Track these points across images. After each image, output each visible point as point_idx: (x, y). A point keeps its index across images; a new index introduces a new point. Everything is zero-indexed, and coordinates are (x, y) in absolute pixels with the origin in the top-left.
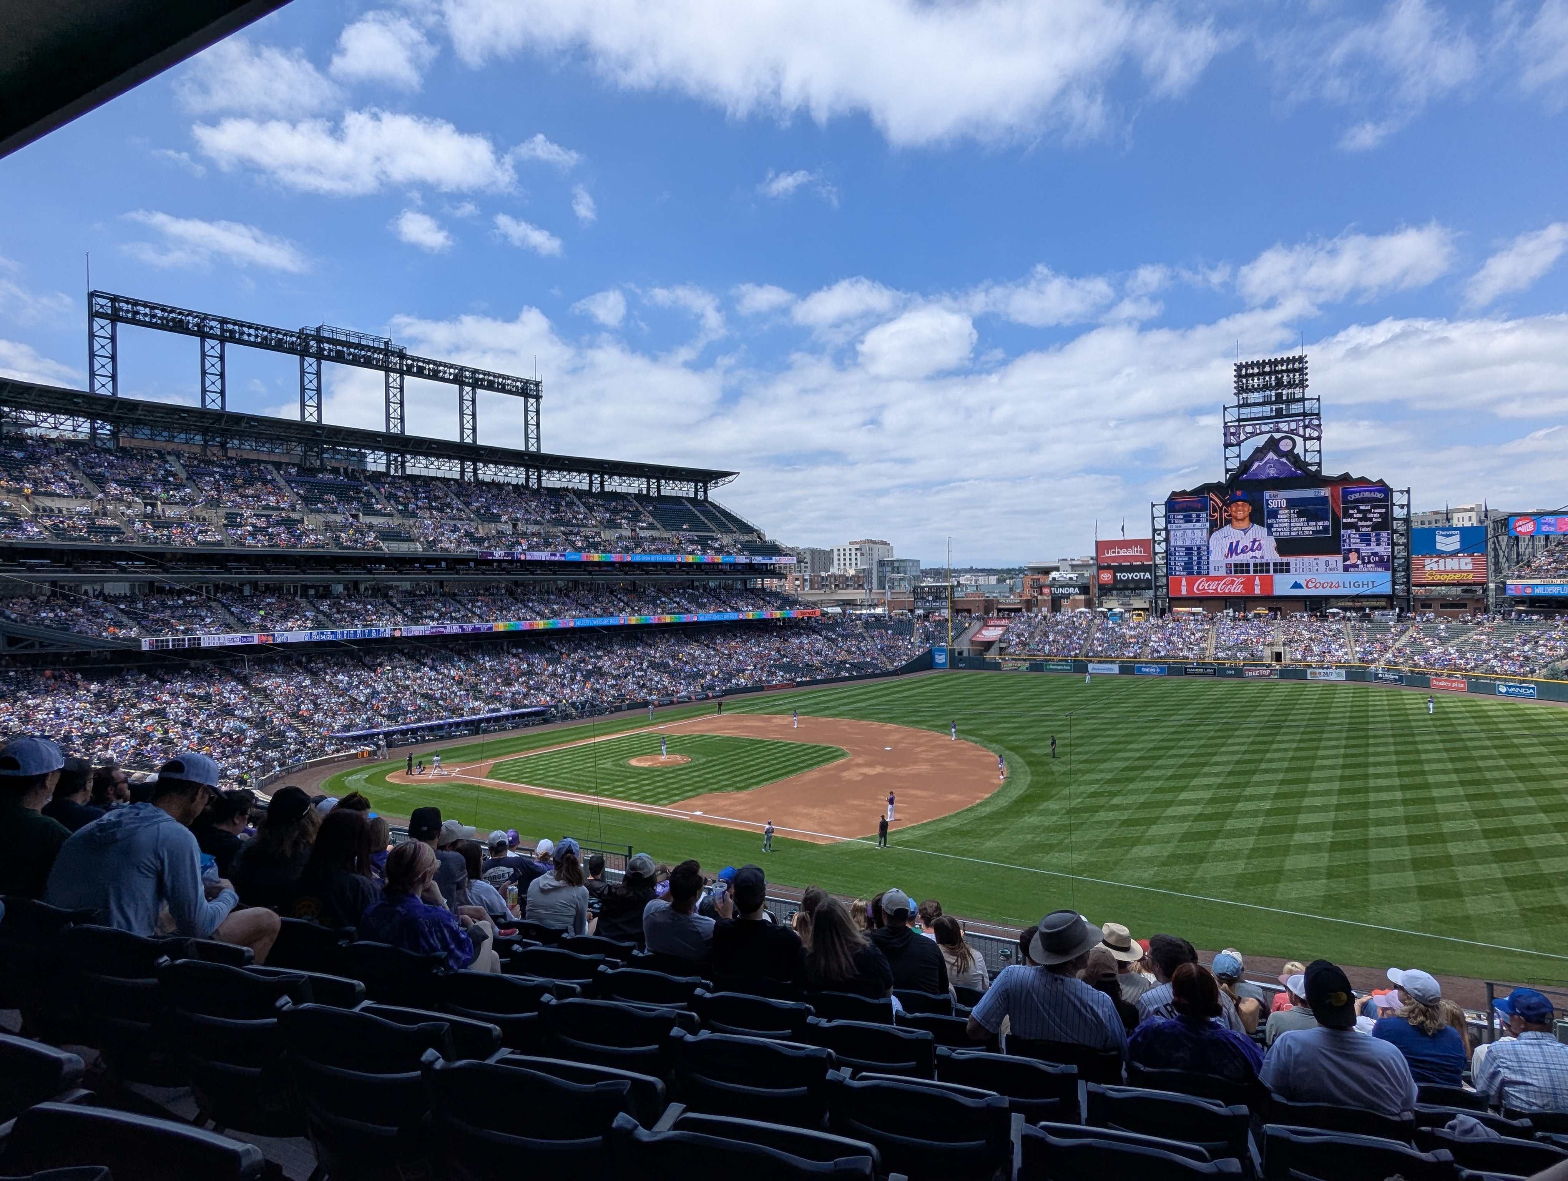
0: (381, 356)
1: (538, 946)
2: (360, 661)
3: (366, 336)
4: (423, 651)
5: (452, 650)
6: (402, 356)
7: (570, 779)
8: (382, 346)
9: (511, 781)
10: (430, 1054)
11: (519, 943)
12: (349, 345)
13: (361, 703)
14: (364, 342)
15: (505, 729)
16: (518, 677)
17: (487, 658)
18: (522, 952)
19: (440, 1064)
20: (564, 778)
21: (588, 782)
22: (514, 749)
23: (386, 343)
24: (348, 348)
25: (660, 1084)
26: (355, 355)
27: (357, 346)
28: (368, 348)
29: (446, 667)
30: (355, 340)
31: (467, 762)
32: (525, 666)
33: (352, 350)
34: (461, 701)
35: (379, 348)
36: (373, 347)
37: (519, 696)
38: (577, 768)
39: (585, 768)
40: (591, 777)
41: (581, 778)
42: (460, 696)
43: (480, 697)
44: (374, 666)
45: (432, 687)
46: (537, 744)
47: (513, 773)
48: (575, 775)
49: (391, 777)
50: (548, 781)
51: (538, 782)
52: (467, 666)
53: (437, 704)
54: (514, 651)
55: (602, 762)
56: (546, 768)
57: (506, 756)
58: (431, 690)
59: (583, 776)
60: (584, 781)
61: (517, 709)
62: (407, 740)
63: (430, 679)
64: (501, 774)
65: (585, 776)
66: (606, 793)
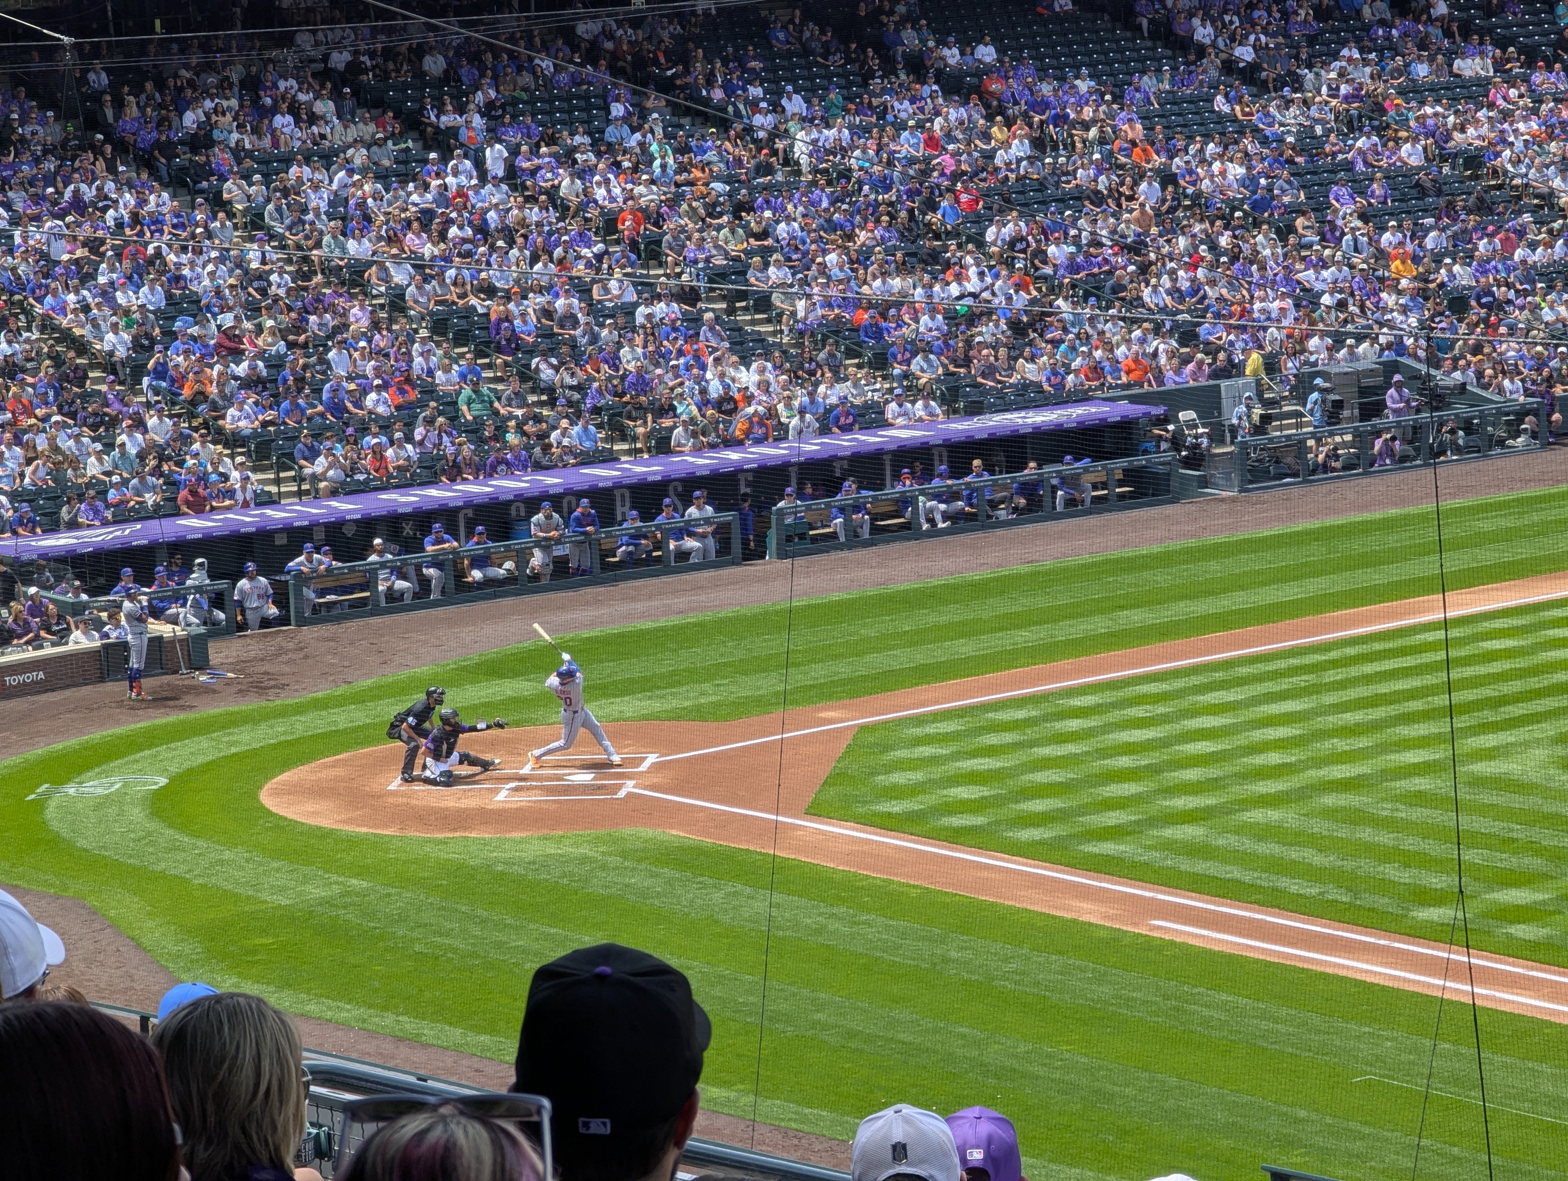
2: (94, 122)
4: (435, 64)
5: (592, 55)
7: (1299, 838)
9: (955, 837)
13: (109, 365)
15: (909, 531)
16: (981, 221)
17: (795, 104)
20: (1263, 833)
21: (1408, 860)
22: (965, 648)
29: (567, 158)
31: (699, 714)
32: (1019, 148)
34: (659, 357)
37: (985, 332)
38: (1340, 772)
39: (1388, 774)
40: (1427, 831)
41: (1366, 834)
42: (653, 330)
43: (760, 340)
44: (168, 149)
45: (493, 275)
46: (1100, 624)
47: (963, 792)
48: (1329, 813)
49: (295, 791)
50: (1169, 846)
51: (1109, 848)
52: (682, 150)
53: (526, 375)
54: (952, 56)
55: (1490, 740)
56: (1154, 770)
57: (924, 691)
58: (489, 291)
59: (1377, 822)
60: (1387, 855)
61: (975, 409)
62: (368, 584)
63: (482, 230)
64: (895, 792)
65: (1389, 824)
66: (1522, 931)
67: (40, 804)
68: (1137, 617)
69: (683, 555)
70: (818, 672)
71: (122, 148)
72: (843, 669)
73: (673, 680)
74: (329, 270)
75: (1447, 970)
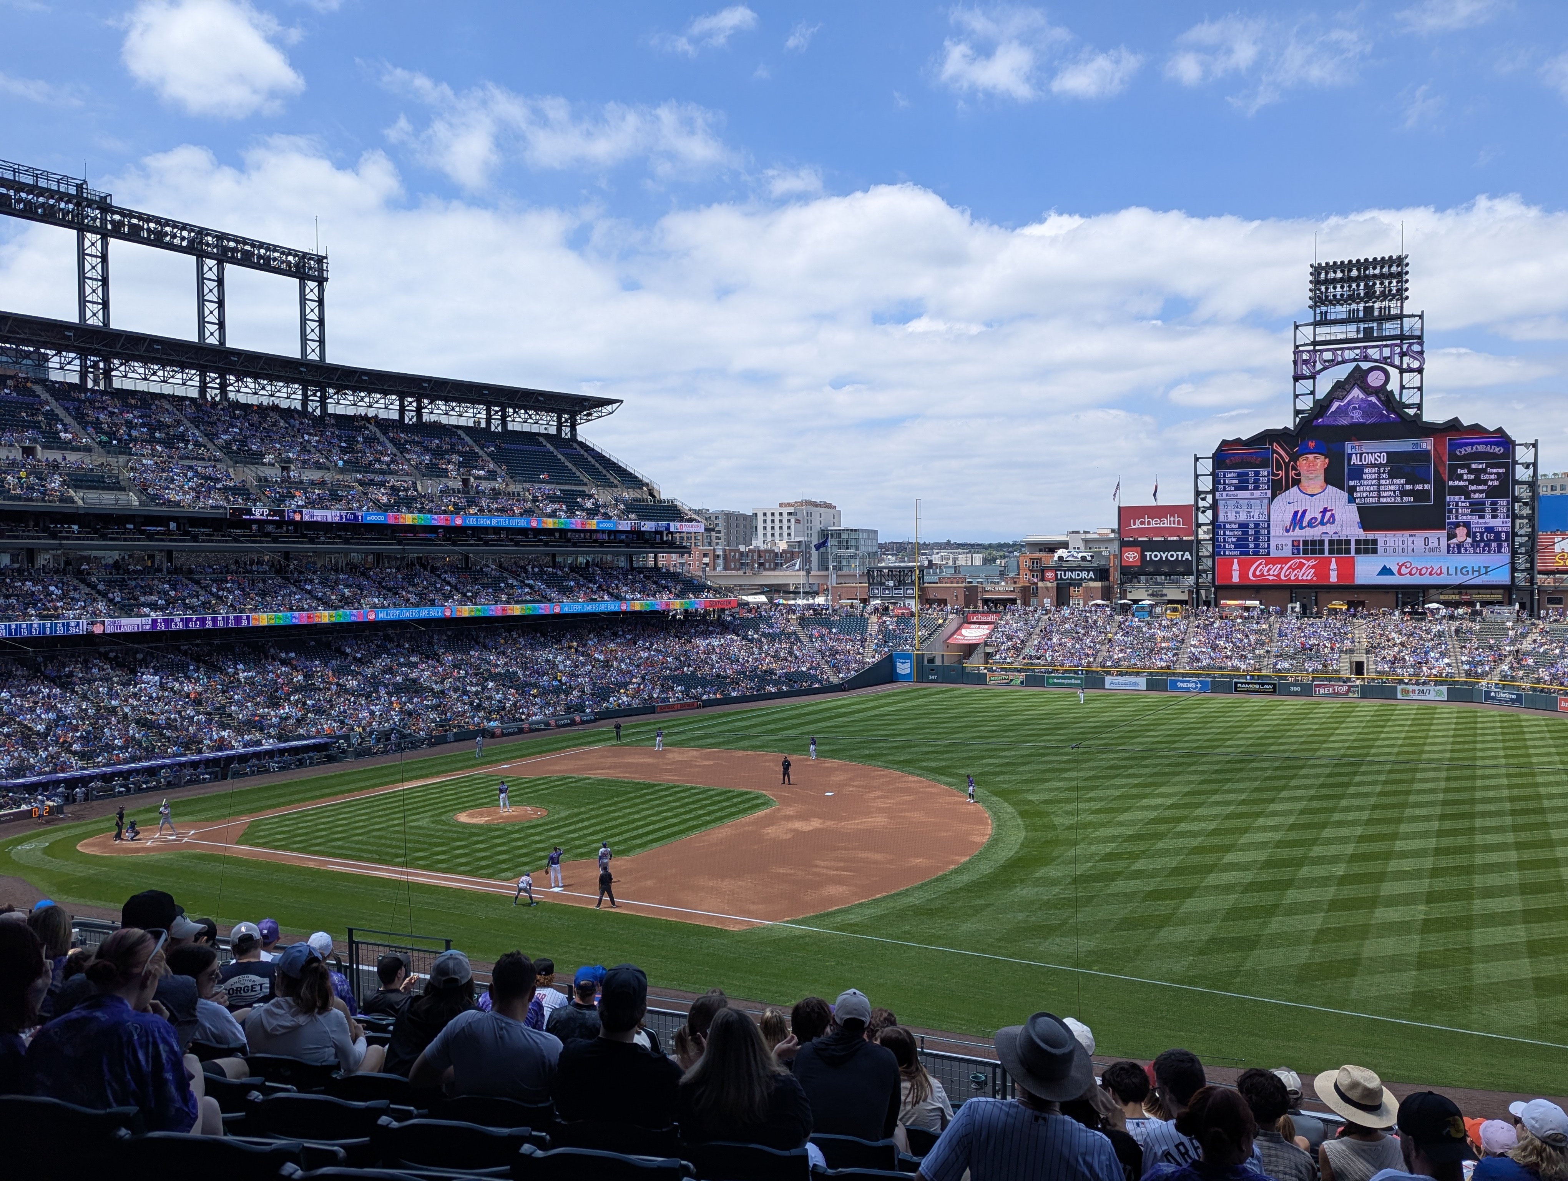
0: (71, 206)
1: (289, 1092)
2: (39, 670)
3: (47, 175)
4: (140, 656)
5: (185, 654)
6: (104, 205)
7: (366, 843)
8: (73, 191)
9: (277, 848)
11: (260, 1088)
12: (20, 187)
13: (38, 733)
14: (42, 183)
15: (268, 771)
16: (289, 695)
17: (240, 666)
18: (263, 1101)
20: (358, 842)
21: (393, 847)
22: (281, 800)
23: (79, 187)
24: (17, 191)
26: (27, 203)
27: (32, 189)
28: (51, 193)
29: (176, 680)
30: (28, 180)
31: (207, 820)
32: (300, 677)
33: (23, 195)
34: (199, 729)
35: (67, 194)
36: (58, 192)
37: (291, 722)
38: (377, 827)
39: (389, 827)
40: (398, 840)
41: (383, 841)
42: (199, 722)
43: (229, 725)
44: (60, 678)
45: (154, 709)
46: (318, 793)
47: (279, 836)
48: (374, 837)
49: (86, 845)
50: (333, 847)
51: (317, 848)
52: (209, 678)
53: (162, 734)
54: (283, 655)
55: (415, 817)
56: (330, 828)
57: (269, 811)
58: (153, 713)
59: (386, 838)
60: (388, 846)
61: (287, 741)
62: (113, 789)
63: (151, 698)
64: (260, 837)
65: (390, 839)
66: (421, 862)
67: (9, 852)
68: (328, 791)
69: (204, 779)
70: (241, 808)
71: (46, 677)
72: (248, 807)
73: (200, 811)
74: (106, 708)
75: (402, 873)
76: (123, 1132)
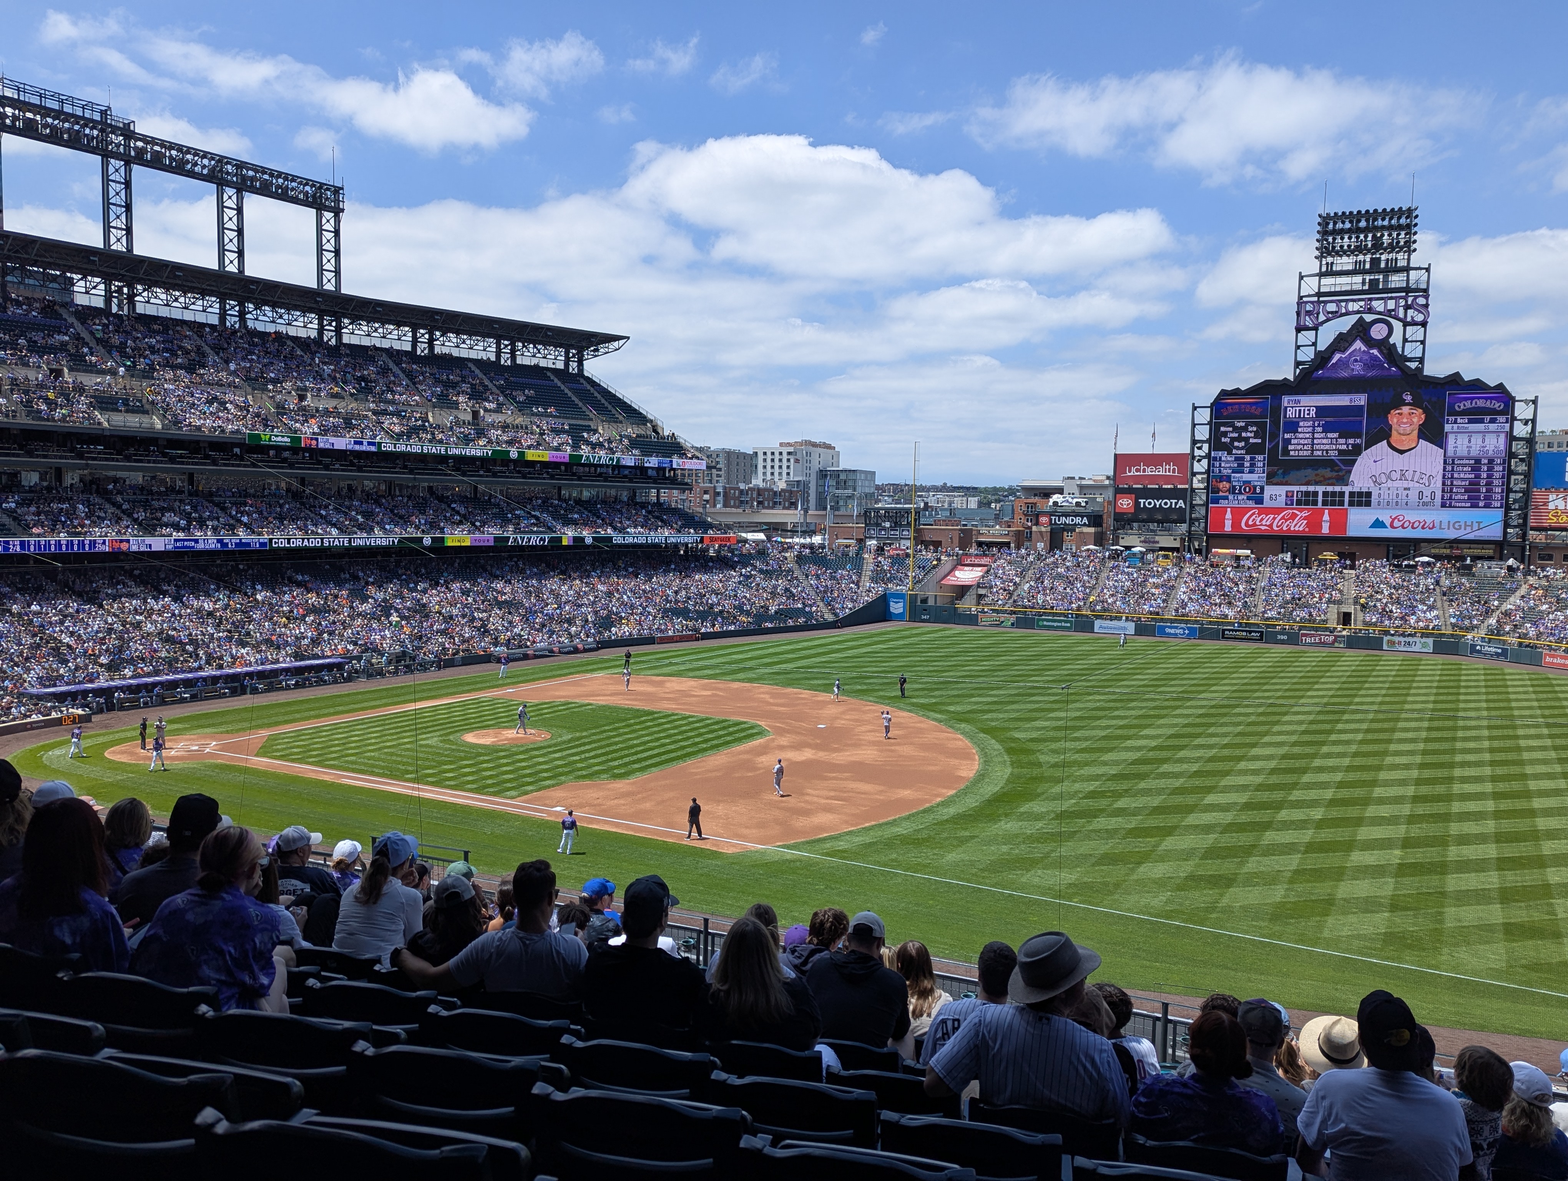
0: (95, 132)
1: (341, 981)
2: (66, 586)
3: (72, 100)
4: (162, 574)
5: (206, 574)
6: (128, 133)
7: (379, 759)
8: (97, 117)
9: (293, 761)
10: (208, 1115)
11: (316, 976)
12: (46, 112)
14: (68, 109)
15: (284, 688)
16: (304, 616)
17: (259, 587)
18: (321, 989)
19: (222, 1127)
20: (370, 758)
21: (404, 764)
22: (298, 716)
23: (104, 113)
24: (43, 116)
25: (524, 1151)
26: (53, 128)
27: (58, 114)
28: (77, 119)
29: (196, 598)
30: (54, 105)
31: (227, 732)
32: (315, 600)
33: (49, 120)
34: (220, 646)
35: (92, 121)
36: (83, 118)
37: (306, 641)
38: (388, 744)
39: (399, 744)
40: (408, 757)
41: (394, 758)
42: (219, 639)
43: (247, 643)
44: (87, 593)
45: (176, 625)
46: (332, 710)
47: (295, 750)
48: (386, 753)
49: (114, 752)
50: (347, 762)
51: (332, 762)
52: (229, 597)
53: (184, 650)
54: (300, 578)
55: (424, 736)
56: (344, 744)
57: (286, 726)
58: (175, 629)
59: (397, 755)
60: (399, 763)
61: (301, 660)
62: (138, 700)
63: (173, 615)
64: (278, 750)
65: (400, 756)
66: (430, 779)
67: (41, 757)
68: (341, 708)
69: (225, 694)
70: (260, 722)
71: (74, 593)
72: (266, 721)
73: (221, 724)
74: (132, 624)
75: (413, 789)
76: (203, 1008)
